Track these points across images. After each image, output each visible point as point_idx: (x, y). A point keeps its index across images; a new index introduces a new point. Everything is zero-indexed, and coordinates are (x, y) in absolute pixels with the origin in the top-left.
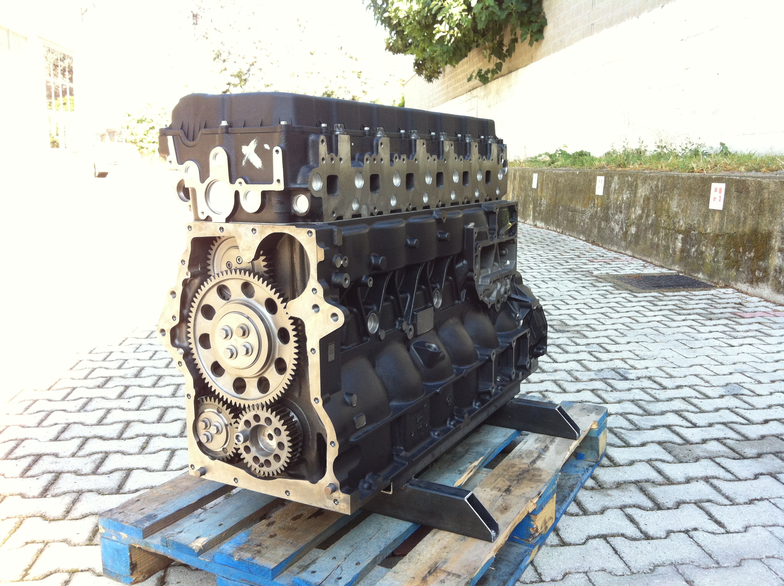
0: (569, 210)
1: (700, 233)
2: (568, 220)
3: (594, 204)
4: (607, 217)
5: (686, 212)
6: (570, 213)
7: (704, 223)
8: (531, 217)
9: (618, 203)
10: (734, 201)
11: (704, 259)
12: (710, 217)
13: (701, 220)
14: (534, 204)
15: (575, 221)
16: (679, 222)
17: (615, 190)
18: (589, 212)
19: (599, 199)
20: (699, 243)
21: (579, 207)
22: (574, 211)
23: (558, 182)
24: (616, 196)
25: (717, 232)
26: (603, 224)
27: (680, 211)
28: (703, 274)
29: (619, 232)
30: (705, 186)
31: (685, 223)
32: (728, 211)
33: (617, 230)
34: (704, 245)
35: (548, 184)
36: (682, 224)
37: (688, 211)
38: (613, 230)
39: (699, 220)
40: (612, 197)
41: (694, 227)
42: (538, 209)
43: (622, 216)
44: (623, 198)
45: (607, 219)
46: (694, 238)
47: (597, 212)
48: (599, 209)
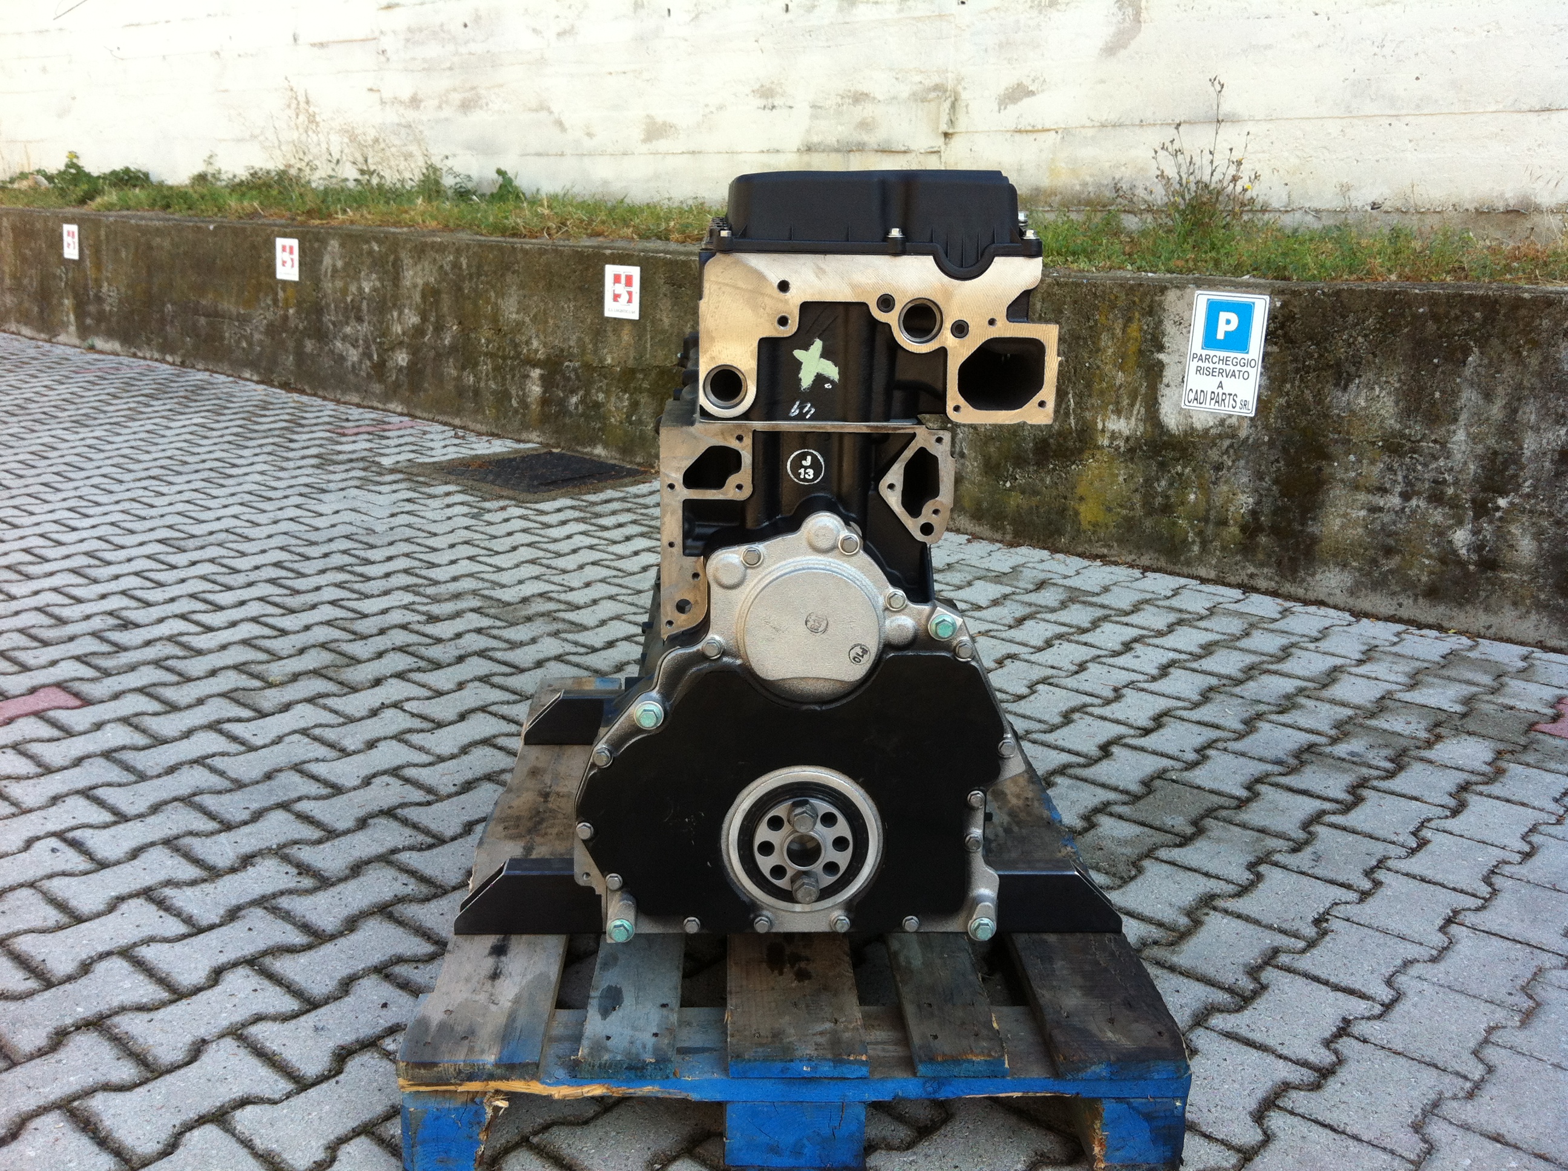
0: (196, 312)
1: (587, 366)
2: (198, 336)
3: (275, 301)
4: (319, 330)
5: (546, 322)
6: (203, 321)
7: (595, 345)
8: (72, 329)
9: (349, 299)
10: (665, 304)
11: (604, 418)
12: (610, 334)
13: (587, 340)
14: (76, 296)
15: (222, 338)
16: (528, 343)
17: (335, 270)
18: (262, 316)
19: (290, 291)
20: (588, 385)
21: (228, 305)
22: (214, 315)
23: (150, 248)
24: (339, 284)
25: (631, 363)
26: (309, 346)
27: (527, 319)
28: (606, 446)
29: (361, 362)
30: (587, 269)
31: (545, 345)
32: (653, 322)
33: (355, 359)
34: (600, 389)
35: (116, 251)
36: (537, 346)
37: (551, 322)
38: (341, 359)
39: (580, 339)
40: (328, 286)
41: (572, 354)
42: (92, 308)
43: (364, 328)
44: (360, 289)
45: (321, 335)
46: (573, 376)
47: (285, 318)
48: (291, 311)
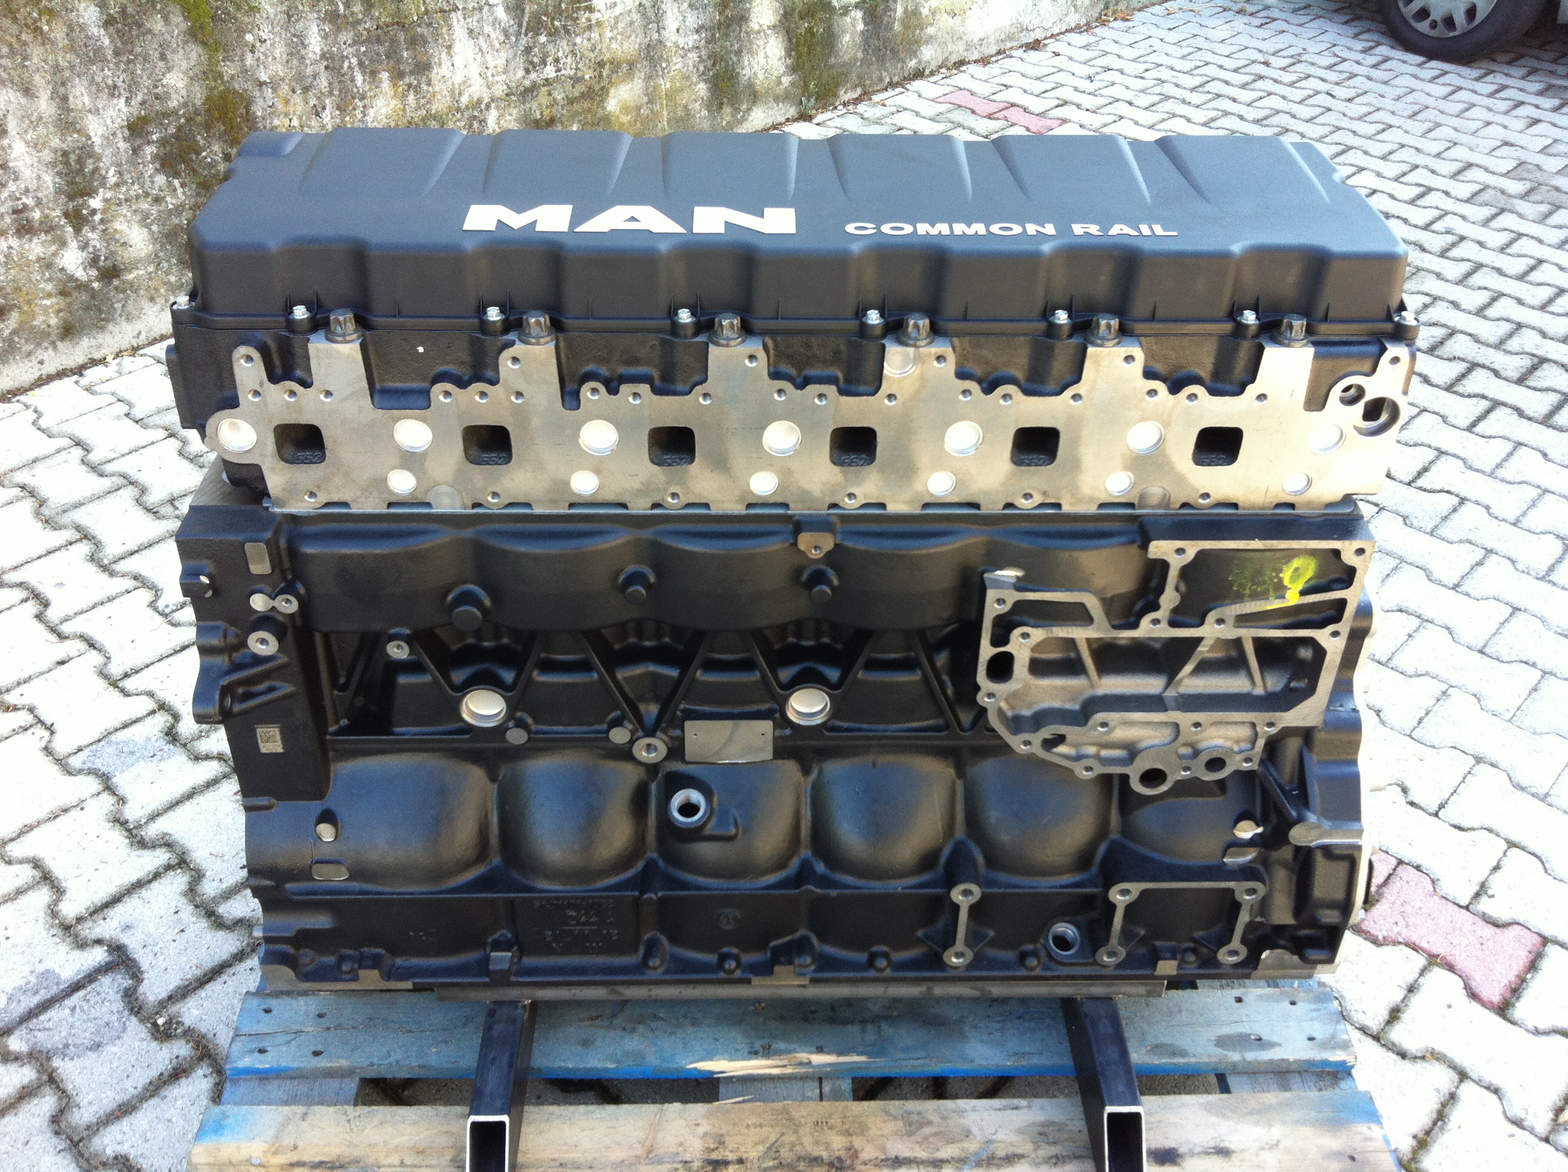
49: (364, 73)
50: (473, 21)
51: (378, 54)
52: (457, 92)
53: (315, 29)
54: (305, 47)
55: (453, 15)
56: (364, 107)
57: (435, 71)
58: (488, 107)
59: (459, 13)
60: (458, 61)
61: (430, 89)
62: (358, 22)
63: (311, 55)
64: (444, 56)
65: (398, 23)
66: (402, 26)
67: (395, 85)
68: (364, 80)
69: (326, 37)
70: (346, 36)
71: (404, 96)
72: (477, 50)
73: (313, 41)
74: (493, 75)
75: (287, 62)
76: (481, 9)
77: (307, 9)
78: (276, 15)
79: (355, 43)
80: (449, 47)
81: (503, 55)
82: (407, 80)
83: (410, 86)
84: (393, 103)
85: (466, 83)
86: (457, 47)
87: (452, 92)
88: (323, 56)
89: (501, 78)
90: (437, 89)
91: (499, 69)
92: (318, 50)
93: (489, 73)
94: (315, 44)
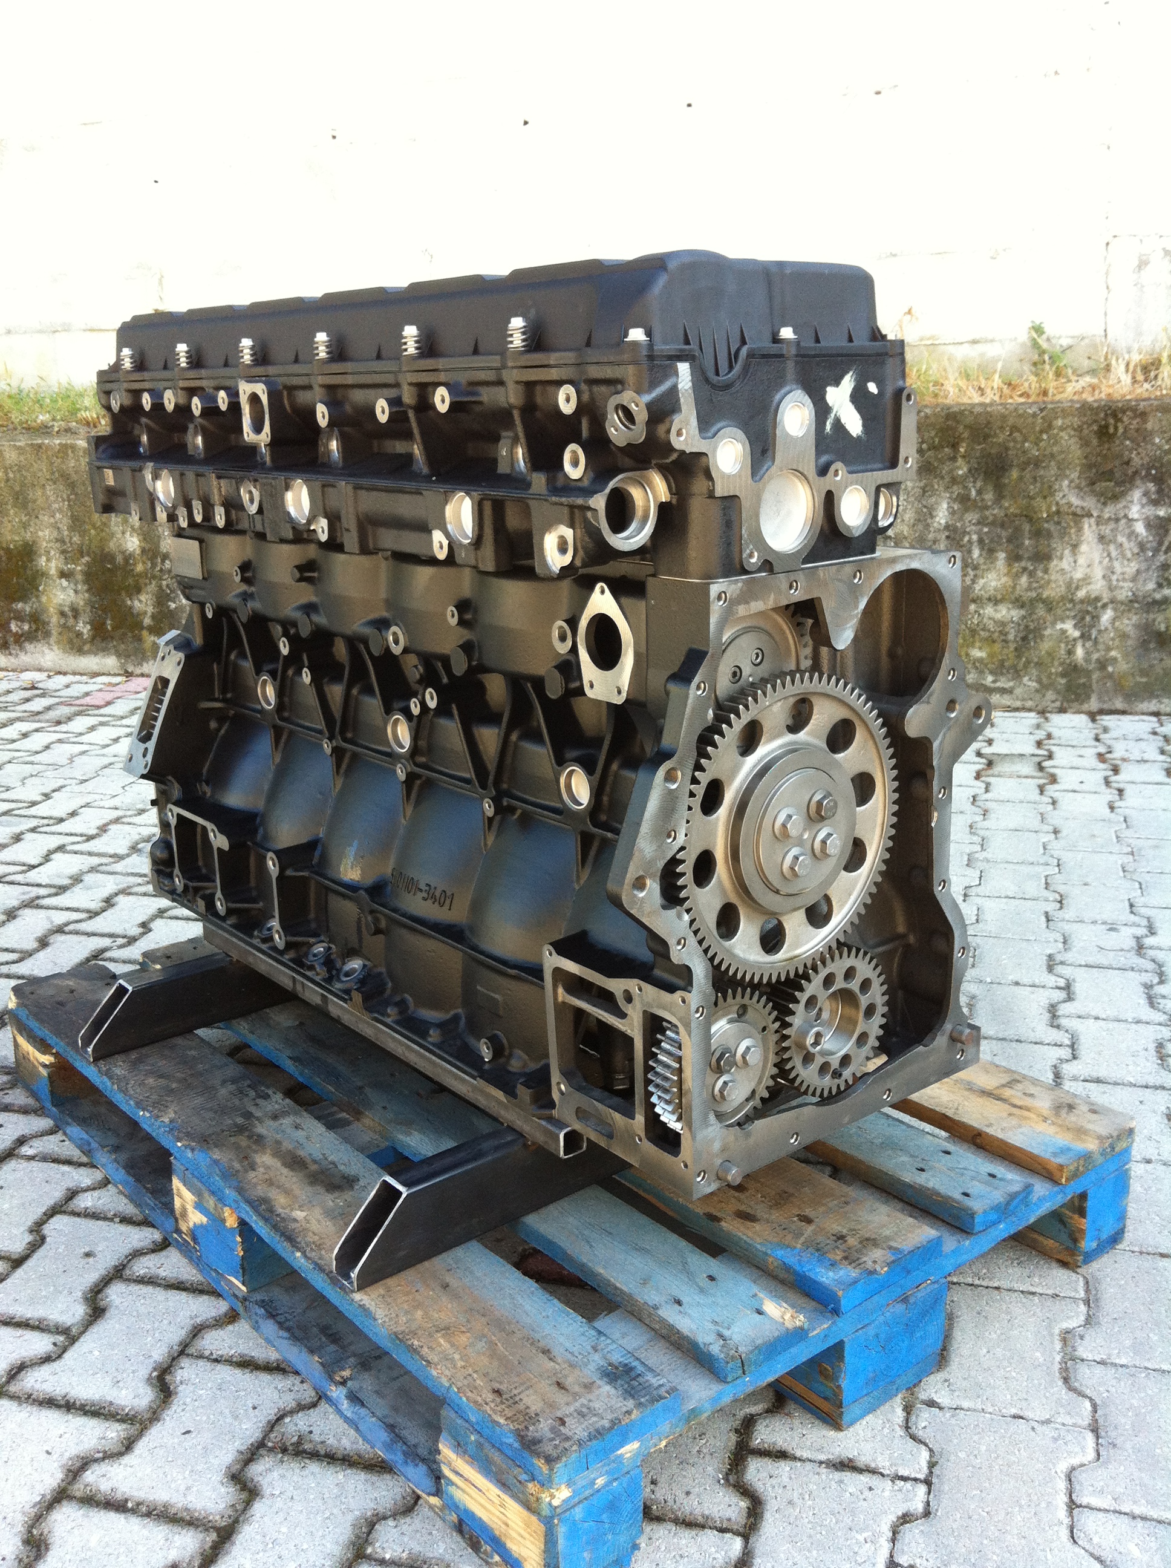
49: (982, 549)
50: (1106, 530)
51: (1000, 537)
52: (1074, 586)
53: (945, 506)
54: (932, 517)
55: (1086, 520)
56: (975, 576)
57: (1055, 562)
58: (1104, 606)
59: (1092, 520)
60: (1082, 560)
61: (1046, 576)
62: (987, 508)
63: (935, 525)
64: (1067, 552)
65: (1026, 516)
66: (1030, 519)
67: (1010, 565)
68: (981, 555)
69: (953, 513)
70: (972, 517)
71: (1017, 576)
72: (1105, 554)
73: (941, 514)
74: (1118, 580)
75: (914, 525)
76: (1117, 520)
77: (941, 489)
78: (913, 488)
79: (979, 523)
80: (1075, 547)
81: (1133, 567)
82: (1023, 564)
83: (1025, 569)
84: (1004, 579)
85: (1086, 580)
86: (1084, 548)
87: (1069, 585)
88: (947, 527)
89: (1128, 585)
90: (1053, 578)
91: (1126, 576)
92: (943, 522)
93: (1114, 578)
94: (942, 516)
